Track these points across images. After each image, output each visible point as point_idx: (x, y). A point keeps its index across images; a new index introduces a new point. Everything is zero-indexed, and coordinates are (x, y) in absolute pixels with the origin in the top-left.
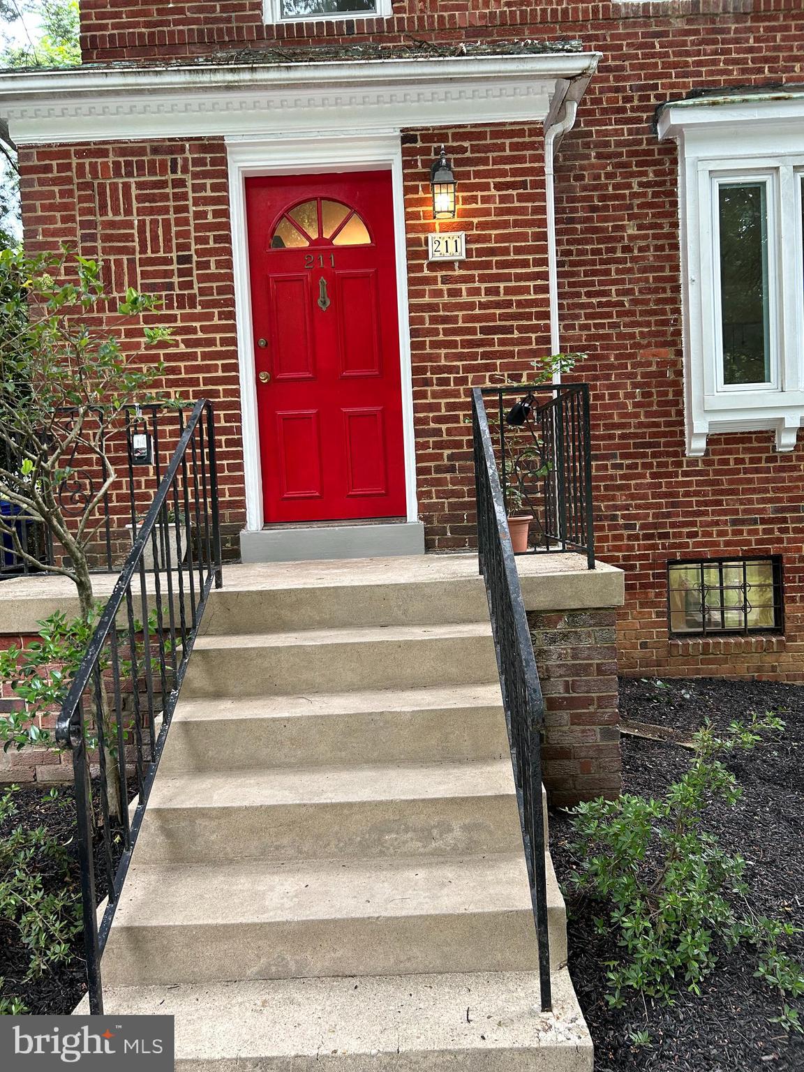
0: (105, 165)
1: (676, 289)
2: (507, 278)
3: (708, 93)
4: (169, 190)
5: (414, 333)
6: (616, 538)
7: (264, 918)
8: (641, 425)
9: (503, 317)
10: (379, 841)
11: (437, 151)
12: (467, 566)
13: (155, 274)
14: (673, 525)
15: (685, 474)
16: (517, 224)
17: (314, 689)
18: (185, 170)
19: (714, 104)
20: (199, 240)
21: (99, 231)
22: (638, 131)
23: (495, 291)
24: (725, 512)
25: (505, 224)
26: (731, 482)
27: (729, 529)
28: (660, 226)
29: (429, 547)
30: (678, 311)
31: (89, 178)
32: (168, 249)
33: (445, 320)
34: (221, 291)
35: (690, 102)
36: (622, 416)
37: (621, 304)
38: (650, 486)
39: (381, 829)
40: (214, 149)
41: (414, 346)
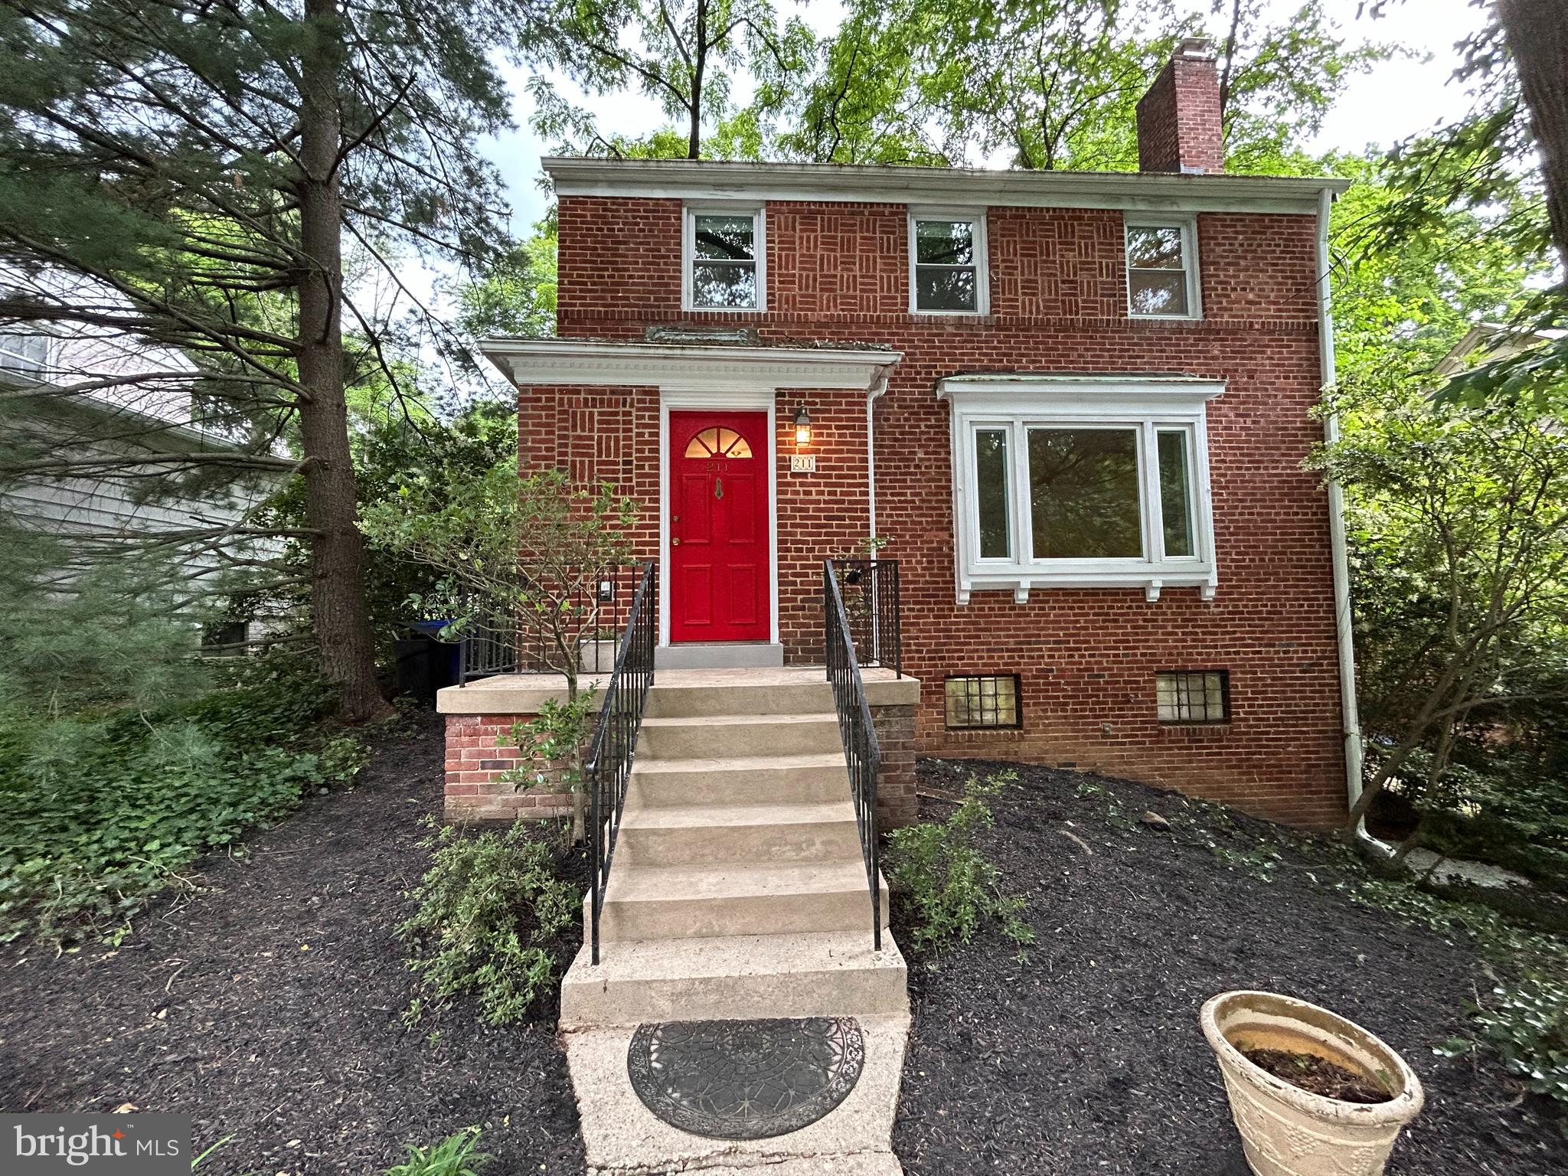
0: (578, 400)
1: (950, 494)
2: (842, 485)
3: (969, 373)
4: (620, 418)
5: (779, 517)
6: (910, 659)
7: (699, 897)
8: (927, 582)
9: (839, 510)
10: (768, 852)
11: (799, 403)
12: (818, 675)
13: (608, 471)
14: (948, 651)
15: (956, 616)
16: (849, 451)
17: (718, 755)
18: (632, 406)
19: (973, 381)
20: (638, 451)
21: (570, 441)
22: (925, 393)
23: (835, 493)
24: (982, 644)
25: (841, 451)
26: (986, 623)
27: (985, 655)
28: (939, 453)
29: (786, 661)
30: (950, 508)
31: (566, 407)
32: (617, 455)
33: (800, 510)
34: (651, 484)
35: (957, 378)
36: (913, 575)
37: (913, 502)
38: (933, 624)
39: (770, 844)
40: (653, 393)
41: (779, 526)
